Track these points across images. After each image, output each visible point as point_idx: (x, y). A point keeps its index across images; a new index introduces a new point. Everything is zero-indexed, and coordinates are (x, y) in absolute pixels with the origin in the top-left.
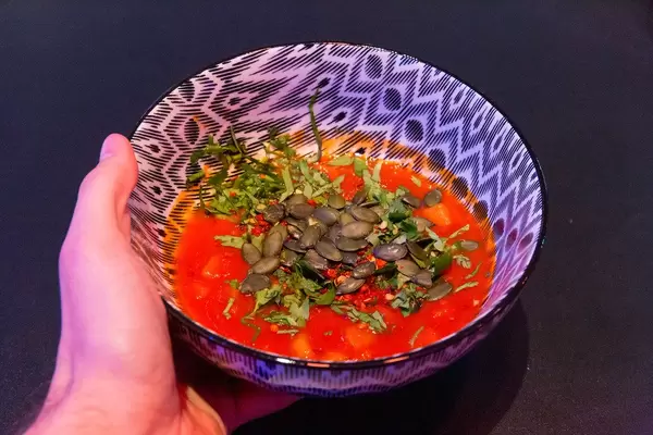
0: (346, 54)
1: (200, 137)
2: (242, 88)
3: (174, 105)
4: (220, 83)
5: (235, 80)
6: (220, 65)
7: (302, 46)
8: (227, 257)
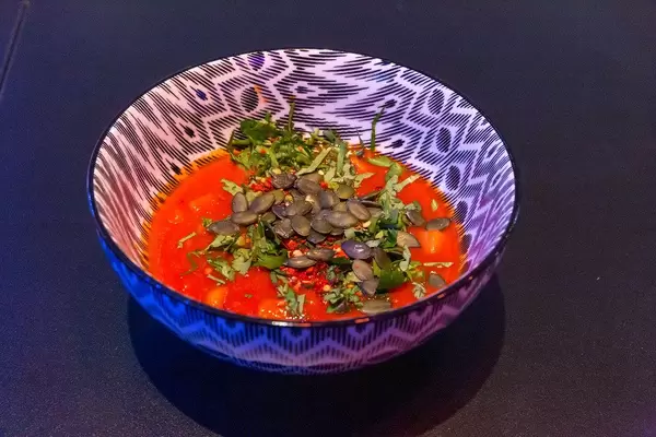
0: (416, 81)
1: (258, 109)
2: (314, 80)
3: (239, 67)
4: (292, 68)
5: (307, 70)
6: (297, 51)
7: (379, 61)
8: (220, 199)
